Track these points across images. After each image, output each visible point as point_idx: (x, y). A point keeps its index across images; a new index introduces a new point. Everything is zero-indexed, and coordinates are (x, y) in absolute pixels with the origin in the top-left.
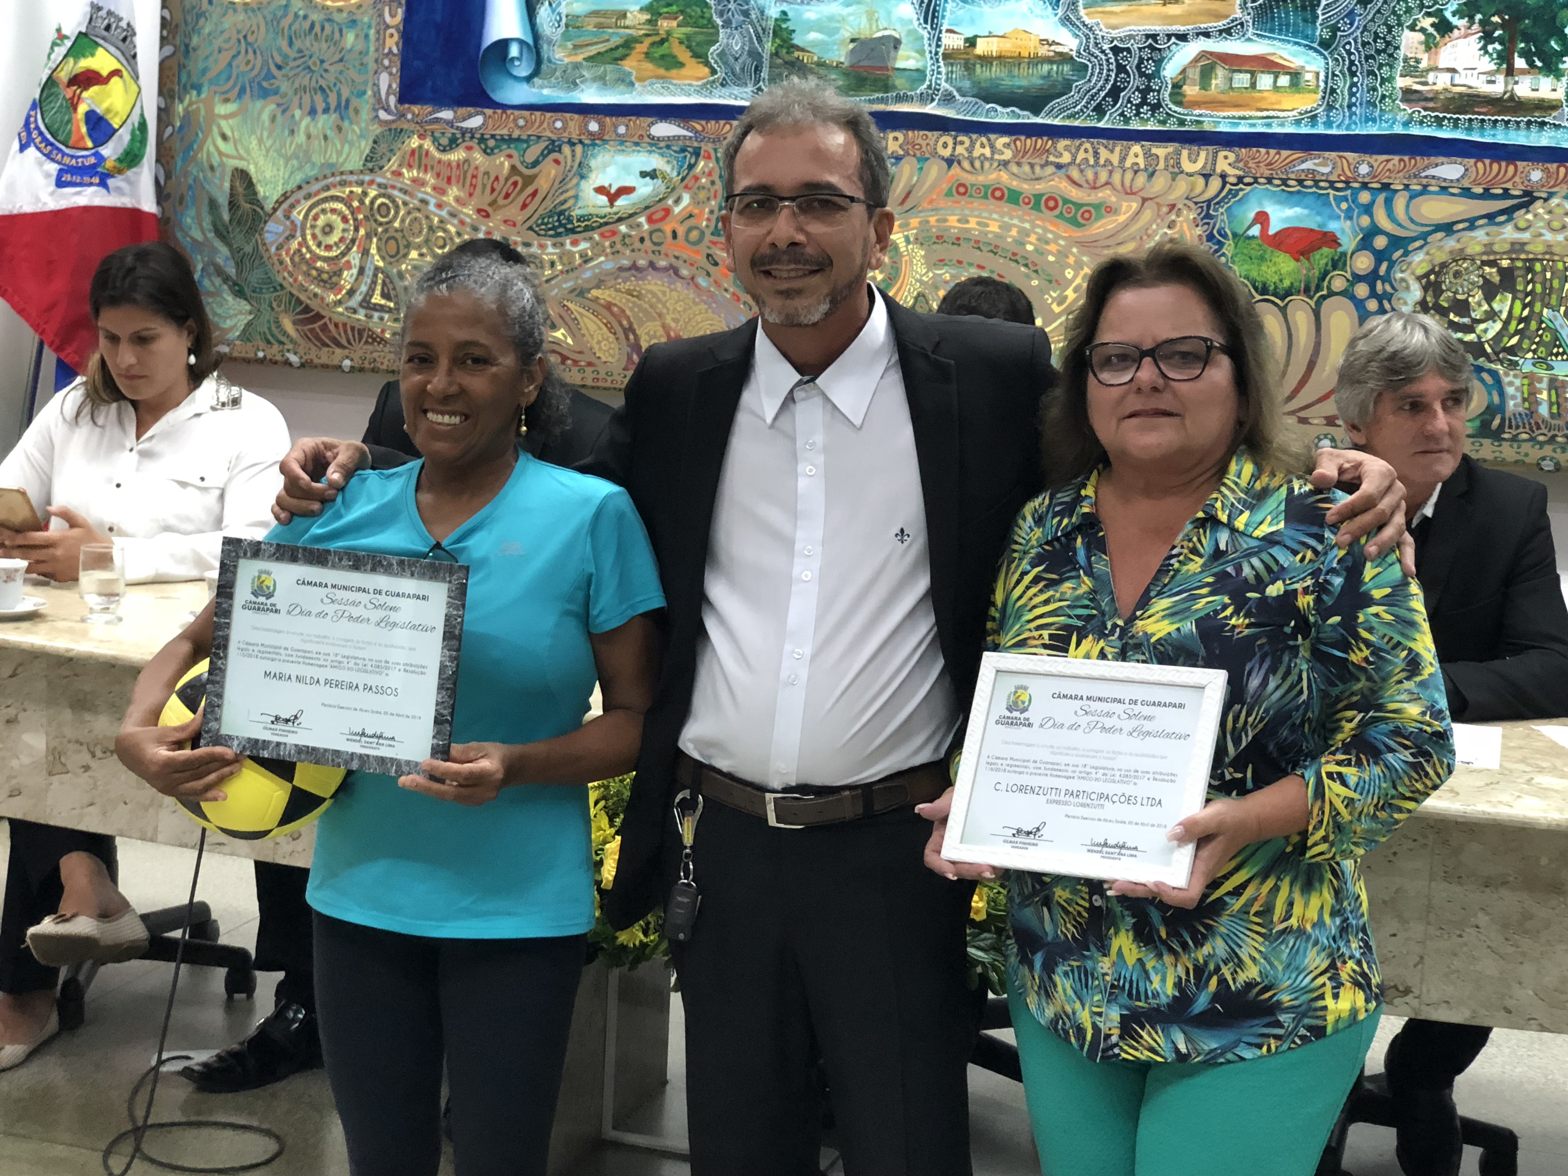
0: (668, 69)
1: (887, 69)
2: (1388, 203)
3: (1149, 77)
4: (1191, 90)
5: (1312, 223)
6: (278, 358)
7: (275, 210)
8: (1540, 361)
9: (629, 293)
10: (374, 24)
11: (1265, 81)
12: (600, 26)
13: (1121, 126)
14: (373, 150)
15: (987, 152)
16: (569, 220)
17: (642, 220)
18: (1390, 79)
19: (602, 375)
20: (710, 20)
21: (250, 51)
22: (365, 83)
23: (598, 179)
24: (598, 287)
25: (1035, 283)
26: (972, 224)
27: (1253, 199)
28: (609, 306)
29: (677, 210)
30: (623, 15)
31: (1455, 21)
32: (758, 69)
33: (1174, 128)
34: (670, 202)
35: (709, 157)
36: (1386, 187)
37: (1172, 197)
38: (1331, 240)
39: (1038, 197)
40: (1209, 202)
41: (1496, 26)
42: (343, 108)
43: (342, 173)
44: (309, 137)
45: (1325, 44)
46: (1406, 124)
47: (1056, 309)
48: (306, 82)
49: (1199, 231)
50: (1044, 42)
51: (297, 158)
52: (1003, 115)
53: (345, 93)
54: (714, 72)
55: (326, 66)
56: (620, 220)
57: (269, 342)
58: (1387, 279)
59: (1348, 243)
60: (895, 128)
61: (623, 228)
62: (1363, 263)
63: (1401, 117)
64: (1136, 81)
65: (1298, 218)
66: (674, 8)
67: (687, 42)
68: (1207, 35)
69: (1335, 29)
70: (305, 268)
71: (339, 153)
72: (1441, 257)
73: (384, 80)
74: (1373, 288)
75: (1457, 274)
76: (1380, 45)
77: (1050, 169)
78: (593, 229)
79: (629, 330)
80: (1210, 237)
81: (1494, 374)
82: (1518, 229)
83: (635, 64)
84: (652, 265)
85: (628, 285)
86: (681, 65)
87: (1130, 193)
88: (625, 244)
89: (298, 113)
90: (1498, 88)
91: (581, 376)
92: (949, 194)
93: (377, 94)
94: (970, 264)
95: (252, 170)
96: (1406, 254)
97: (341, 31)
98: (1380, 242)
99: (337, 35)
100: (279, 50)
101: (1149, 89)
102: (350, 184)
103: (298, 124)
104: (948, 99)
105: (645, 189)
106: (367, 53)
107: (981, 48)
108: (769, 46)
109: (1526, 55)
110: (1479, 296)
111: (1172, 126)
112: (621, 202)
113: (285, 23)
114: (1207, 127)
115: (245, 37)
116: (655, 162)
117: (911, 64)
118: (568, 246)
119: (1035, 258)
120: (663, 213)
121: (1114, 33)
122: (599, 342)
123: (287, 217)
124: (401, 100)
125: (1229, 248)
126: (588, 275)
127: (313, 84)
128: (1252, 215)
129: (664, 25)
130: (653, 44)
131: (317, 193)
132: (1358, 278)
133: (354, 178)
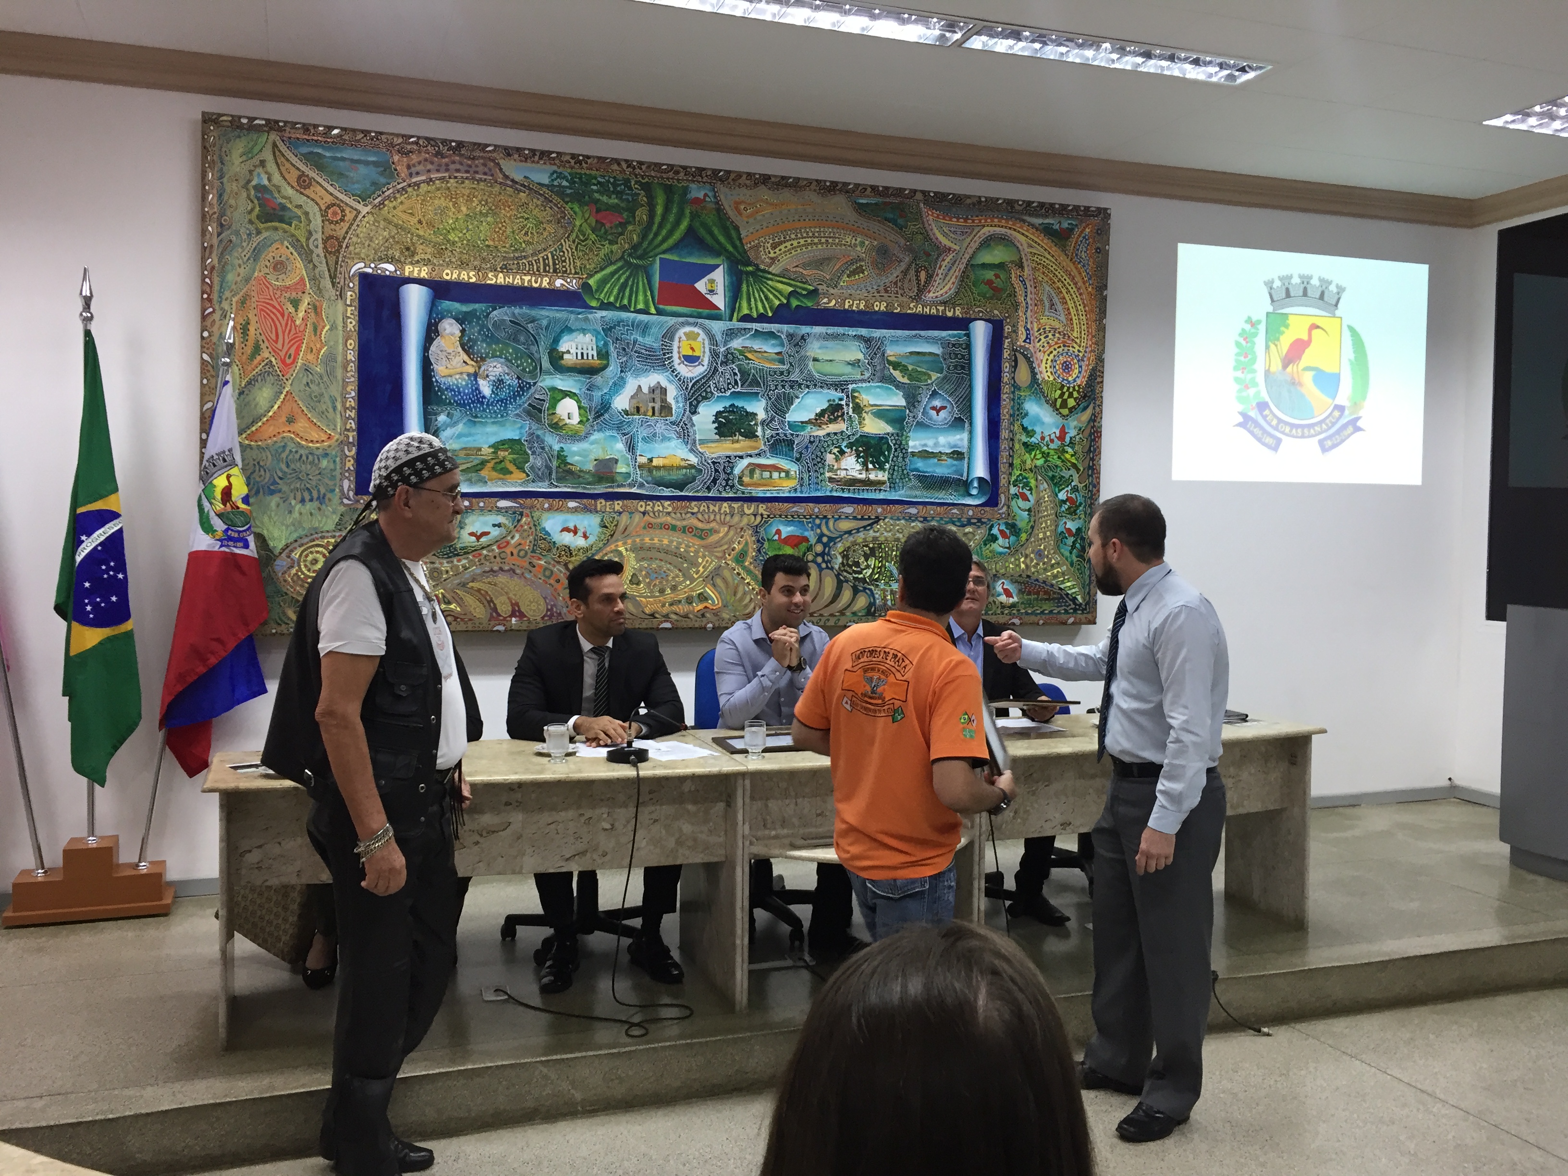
0: (504, 475)
1: (612, 472)
2: (827, 523)
3: (729, 474)
4: (746, 479)
5: (798, 534)
6: (285, 632)
7: (280, 553)
8: (886, 583)
9: (489, 583)
10: (339, 454)
11: (775, 475)
12: (467, 455)
13: (719, 495)
14: (340, 520)
15: (661, 508)
16: (455, 549)
17: (495, 547)
18: (823, 474)
19: (477, 624)
20: (525, 452)
21: (262, 470)
22: (335, 485)
23: (470, 529)
24: (473, 582)
25: (685, 565)
26: (656, 541)
27: (774, 524)
28: (479, 590)
29: (513, 542)
30: (480, 449)
31: (846, 450)
32: (550, 474)
33: (741, 495)
34: (509, 538)
35: (527, 516)
36: (825, 517)
37: (741, 525)
38: (806, 539)
39: (684, 527)
40: (757, 526)
41: (861, 452)
42: (321, 499)
43: (322, 532)
44: (301, 514)
45: (798, 460)
46: (831, 491)
47: (696, 576)
48: (298, 486)
49: (754, 538)
50: (683, 459)
51: (294, 525)
52: (667, 492)
53: (323, 491)
54: (528, 475)
55: (310, 477)
56: (483, 548)
57: (279, 624)
58: (829, 554)
59: (813, 540)
60: (618, 499)
61: (485, 552)
62: (819, 548)
63: (829, 488)
64: (723, 476)
65: (792, 531)
66: (506, 446)
67: (514, 462)
68: (751, 456)
69: (801, 453)
70: (300, 583)
71: (320, 522)
72: (848, 544)
73: (346, 484)
74: (823, 559)
75: (854, 551)
76: (819, 460)
77: (689, 515)
78: (468, 553)
79: (492, 601)
80: (758, 541)
81: (870, 590)
82: (875, 532)
83: (487, 472)
84: (501, 569)
85: (489, 580)
86: (511, 473)
87: (723, 523)
88: (486, 560)
89: (293, 502)
90: (863, 476)
91: (465, 626)
92: (644, 528)
93: (342, 491)
94: (656, 559)
95: (265, 533)
96: (835, 544)
97: (319, 459)
98: (825, 539)
99: (316, 461)
100: (281, 470)
101: (729, 479)
102: (327, 538)
103: (293, 507)
104: (641, 486)
105: (495, 532)
106: (335, 470)
107: (655, 463)
108: (555, 463)
109: (872, 463)
110: (862, 559)
111: (739, 495)
112: (483, 539)
113: (284, 455)
114: (754, 495)
115: (258, 463)
116: (500, 519)
117: (624, 470)
118: (455, 563)
119: (686, 554)
120: (505, 544)
121: (713, 456)
122: (475, 609)
123: (289, 557)
124: (356, 494)
125: (766, 545)
126: (467, 576)
127: (303, 486)
128: (774, 531)
129: (501, 454)
130: (496, 463)
131: (308, 543)
132: (817, 555)
133: (330, 534)
